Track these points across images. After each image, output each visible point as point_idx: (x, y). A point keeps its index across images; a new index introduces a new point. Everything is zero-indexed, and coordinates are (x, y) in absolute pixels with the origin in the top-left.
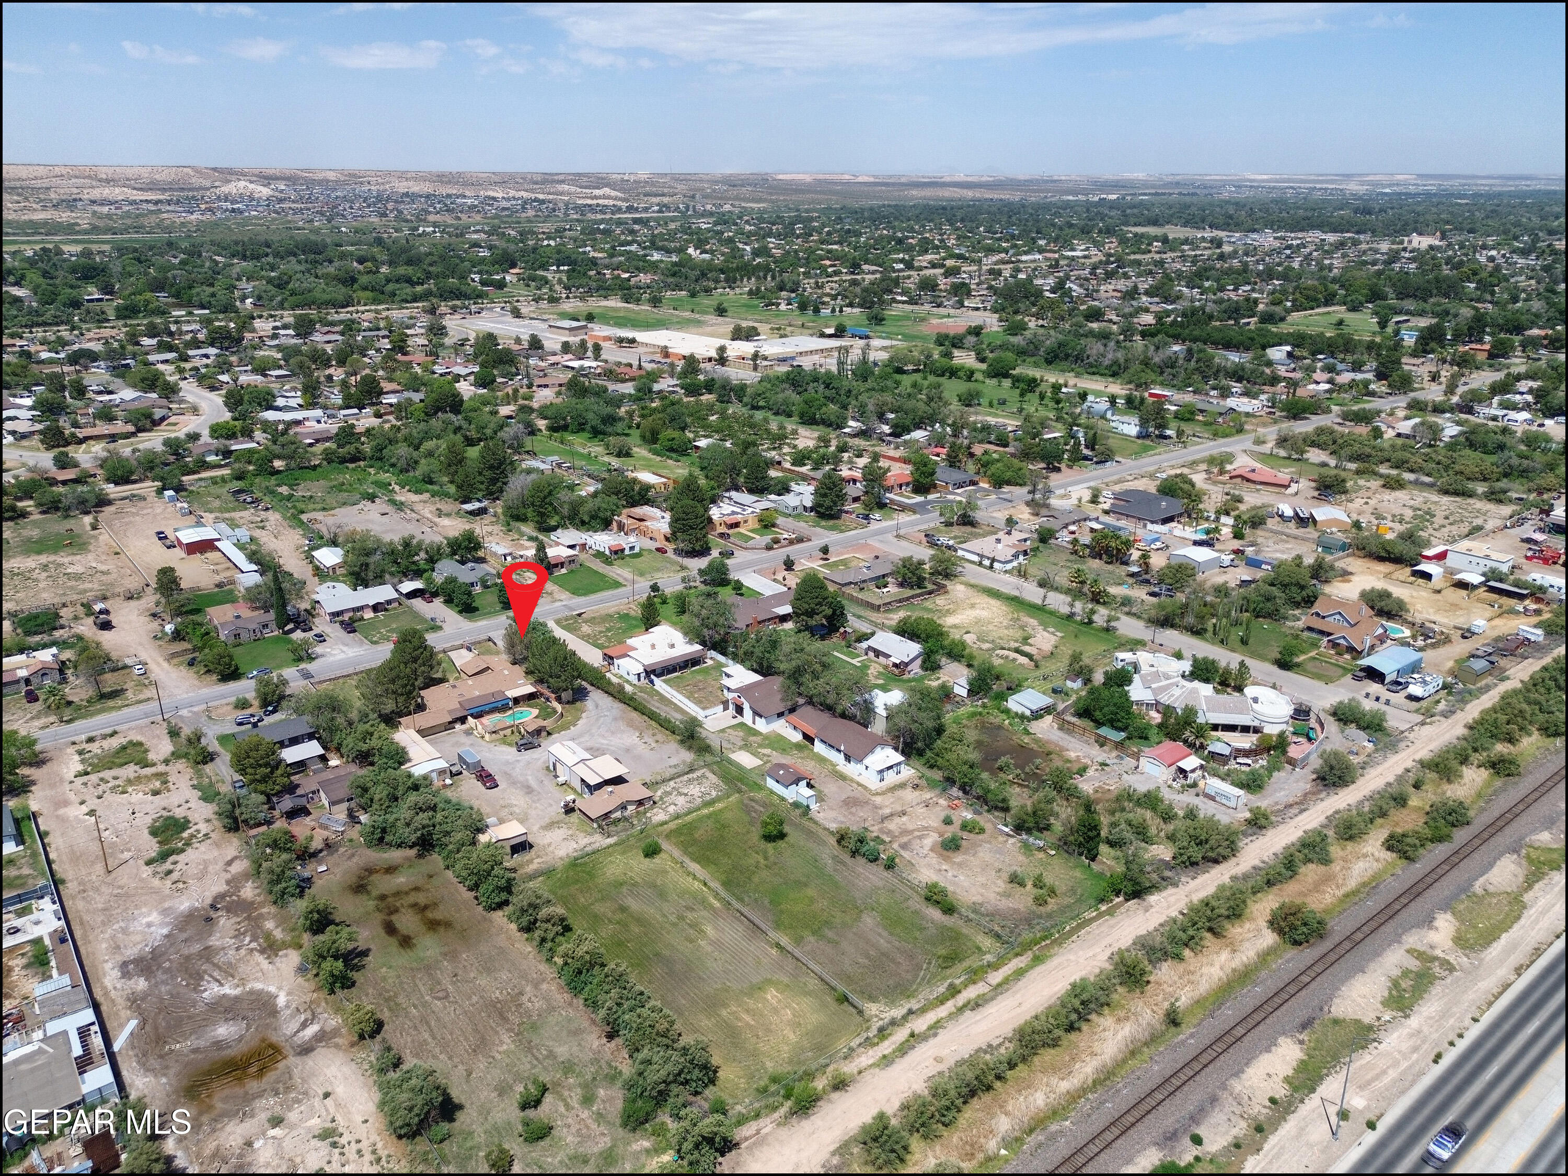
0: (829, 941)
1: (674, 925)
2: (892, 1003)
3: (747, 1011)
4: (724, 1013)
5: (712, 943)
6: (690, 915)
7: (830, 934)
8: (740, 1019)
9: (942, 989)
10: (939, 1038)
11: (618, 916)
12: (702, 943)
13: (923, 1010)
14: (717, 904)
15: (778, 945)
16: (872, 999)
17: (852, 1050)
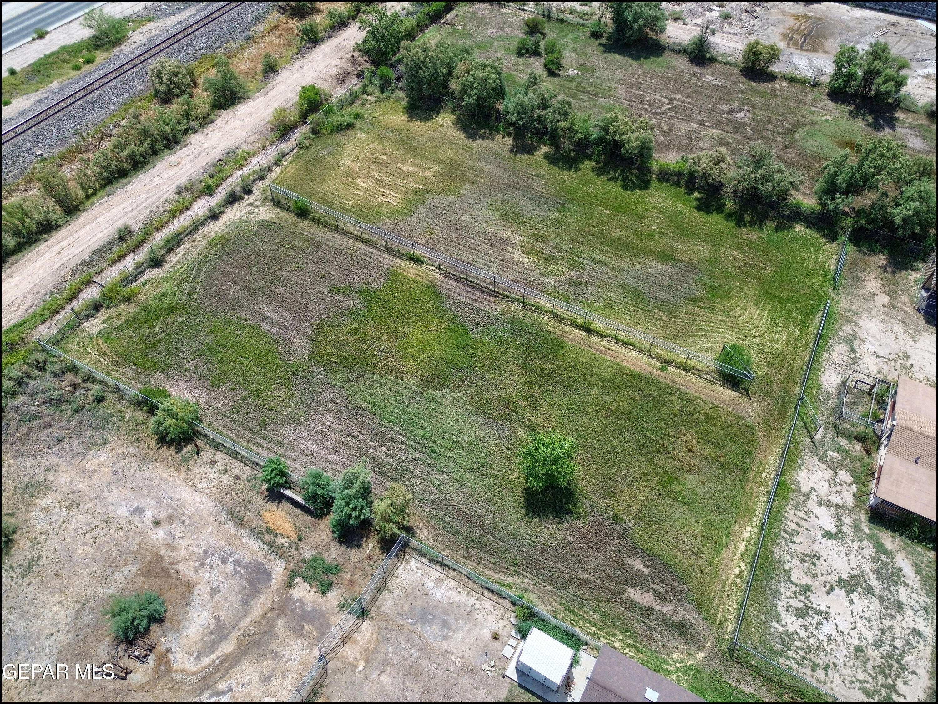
0: (348, 291)
1: (574, 253)
2: (240, 225)
3: (411, 175)
4: (436, 167)
5: (506, 243)
6: (567, 273)
7: (350, 302)
8: (413, 165)
9: (172, 259)
10: (173, 187)
11: (657, 244)
12: (518, 239)
13: (196, 226)
14: (542, 301)
15: (417, 260)
16: (266, 225)
17: (277, 164)
